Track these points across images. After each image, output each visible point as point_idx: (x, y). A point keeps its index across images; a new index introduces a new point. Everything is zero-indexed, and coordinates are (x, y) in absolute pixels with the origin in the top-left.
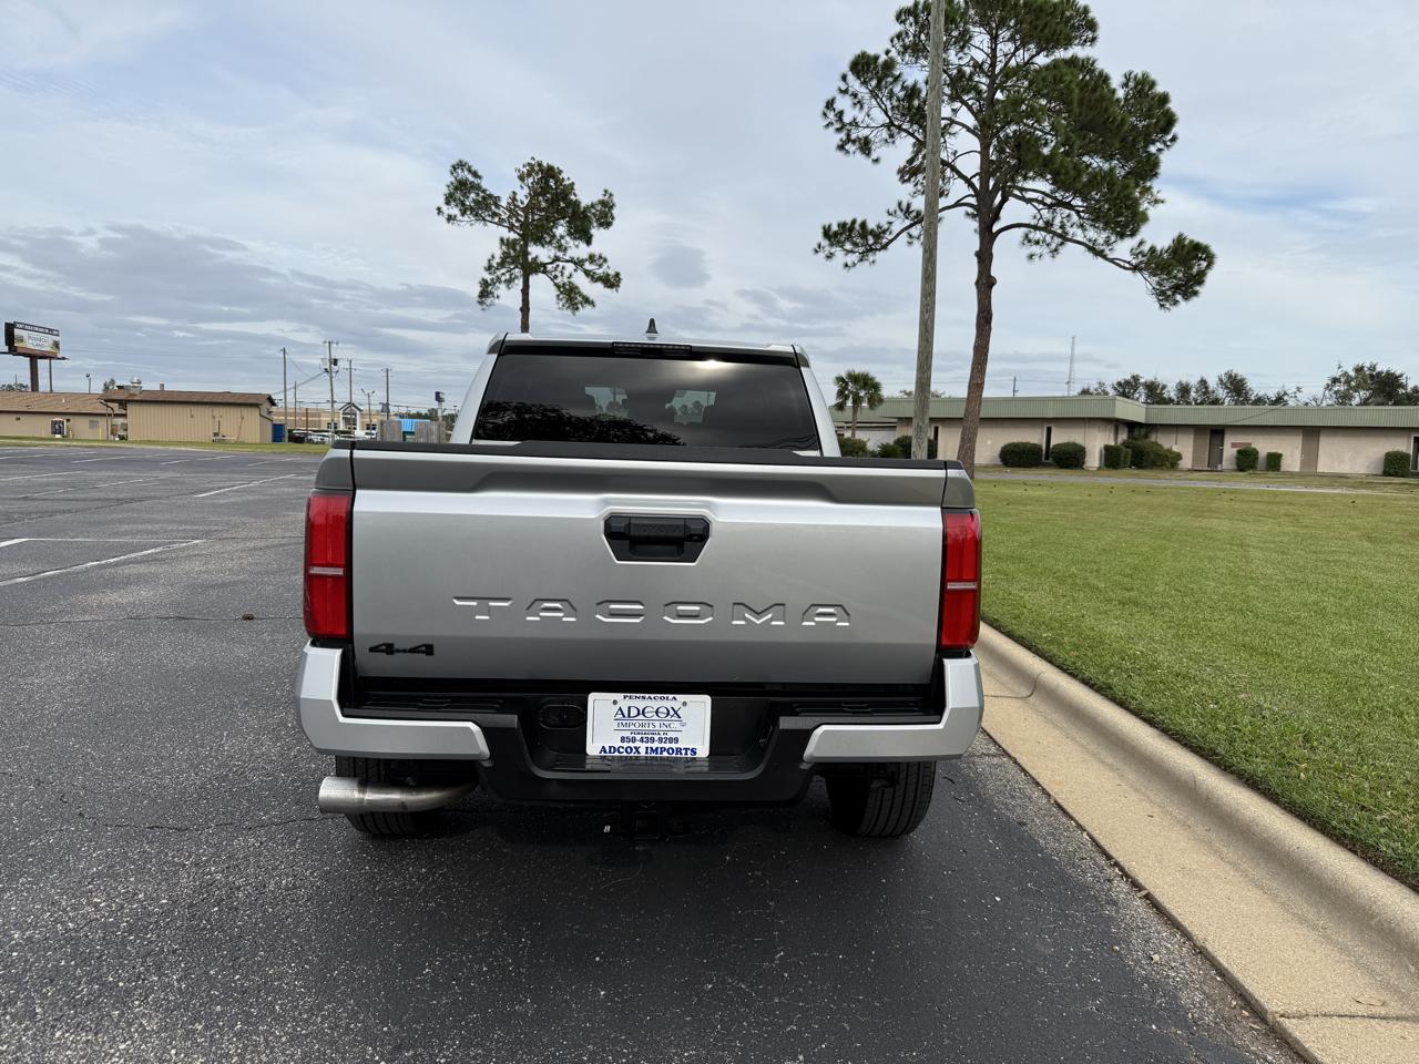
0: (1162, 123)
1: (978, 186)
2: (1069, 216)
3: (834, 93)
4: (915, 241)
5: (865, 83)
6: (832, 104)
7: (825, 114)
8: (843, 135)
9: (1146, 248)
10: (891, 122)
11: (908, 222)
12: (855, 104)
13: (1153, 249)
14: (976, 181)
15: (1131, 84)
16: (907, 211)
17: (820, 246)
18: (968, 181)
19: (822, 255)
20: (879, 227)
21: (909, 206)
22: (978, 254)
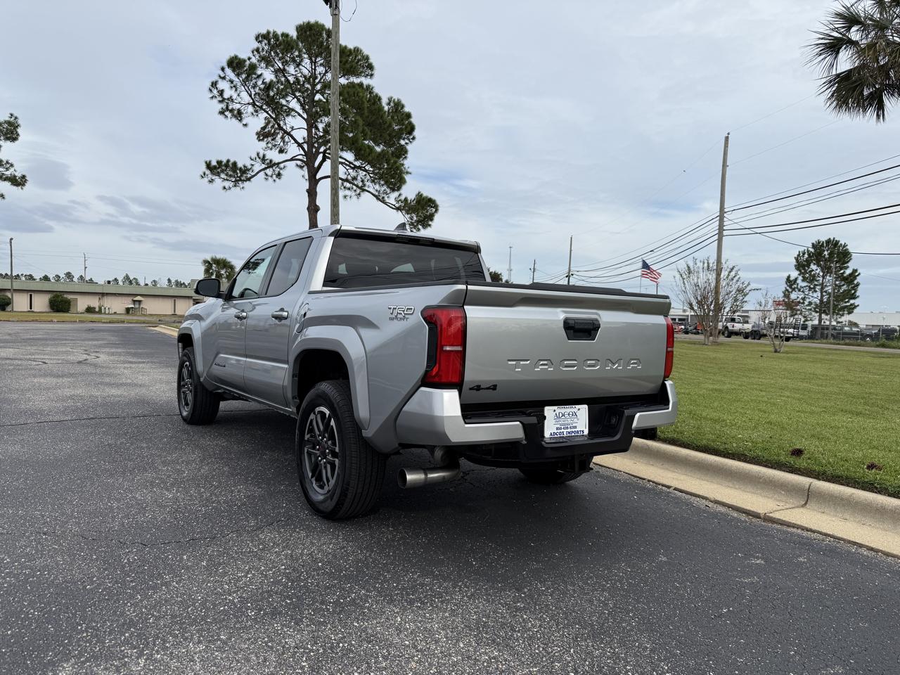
0: (409, 129)
1: (306, 149)
2: (365, 175)
3: (215, 78)
4: (270, 178)
5: (238, 75)
6: (216, 85)
7: (211, 90)
8: (223, 105)
9: (402, 198)
10: (254, 102)
11: (264, 166)
12: (231, 87)
13: (406, 199)
14: (305, 146)
15: (392, 104)
16: (263, 159)
17: (204, 174)
18: (300, 145)
19: (206, 180)
20: (245, 166)
21: (264, 156)
22: (308, 191)
